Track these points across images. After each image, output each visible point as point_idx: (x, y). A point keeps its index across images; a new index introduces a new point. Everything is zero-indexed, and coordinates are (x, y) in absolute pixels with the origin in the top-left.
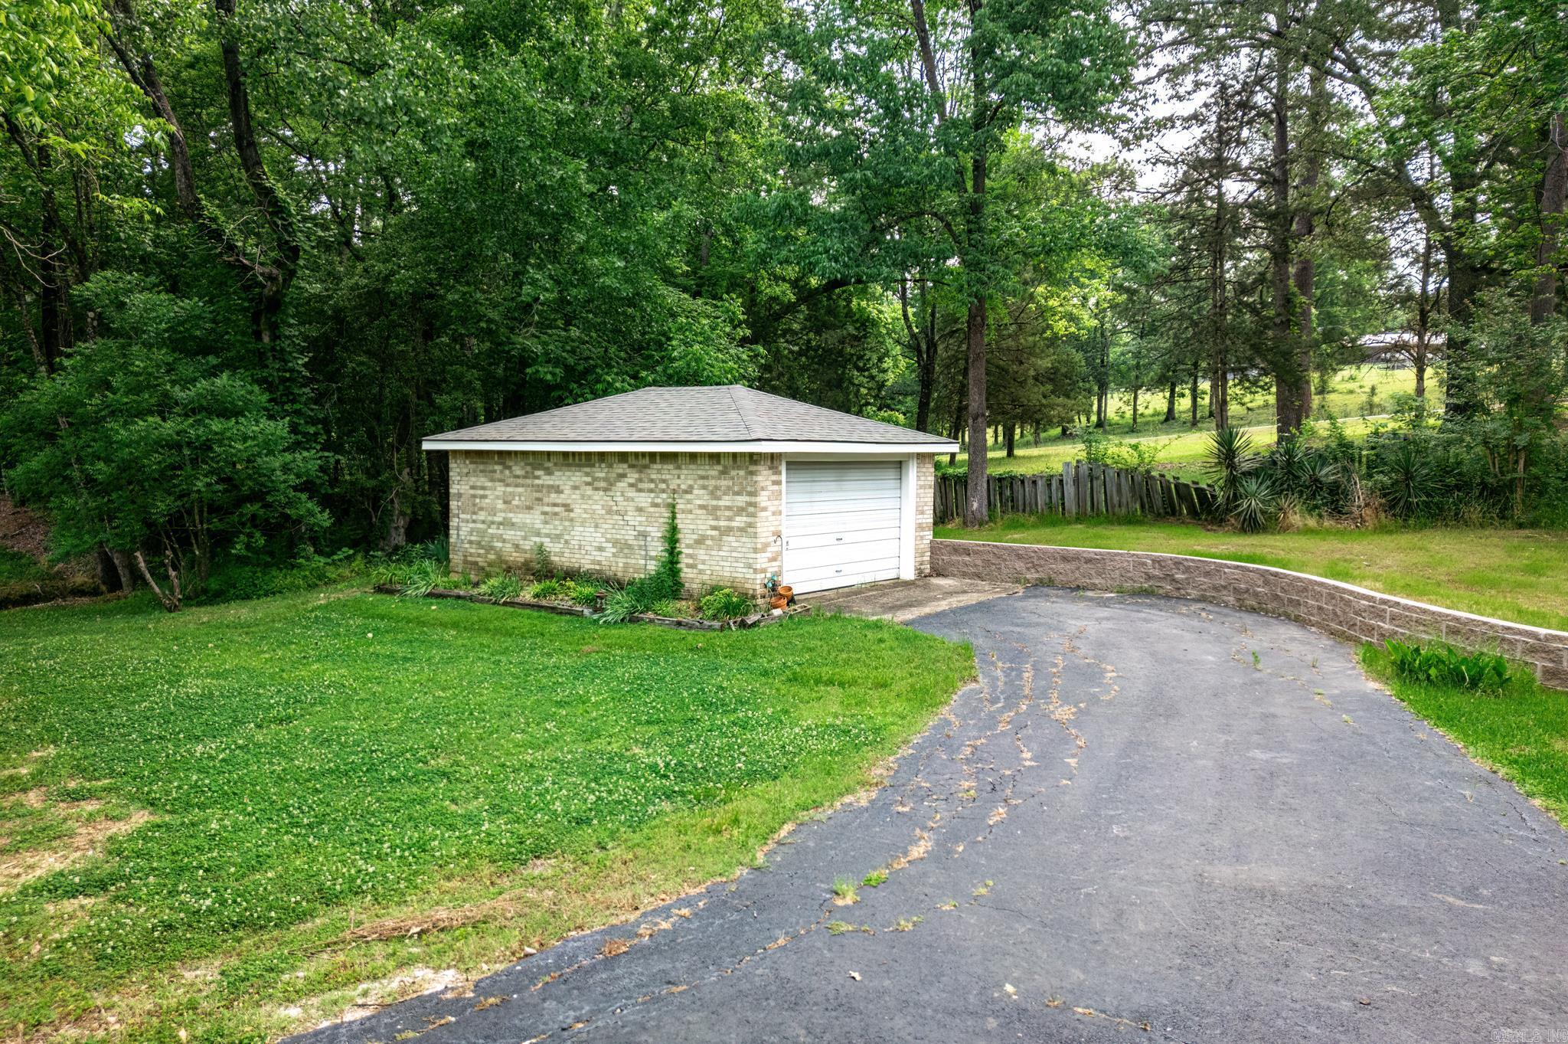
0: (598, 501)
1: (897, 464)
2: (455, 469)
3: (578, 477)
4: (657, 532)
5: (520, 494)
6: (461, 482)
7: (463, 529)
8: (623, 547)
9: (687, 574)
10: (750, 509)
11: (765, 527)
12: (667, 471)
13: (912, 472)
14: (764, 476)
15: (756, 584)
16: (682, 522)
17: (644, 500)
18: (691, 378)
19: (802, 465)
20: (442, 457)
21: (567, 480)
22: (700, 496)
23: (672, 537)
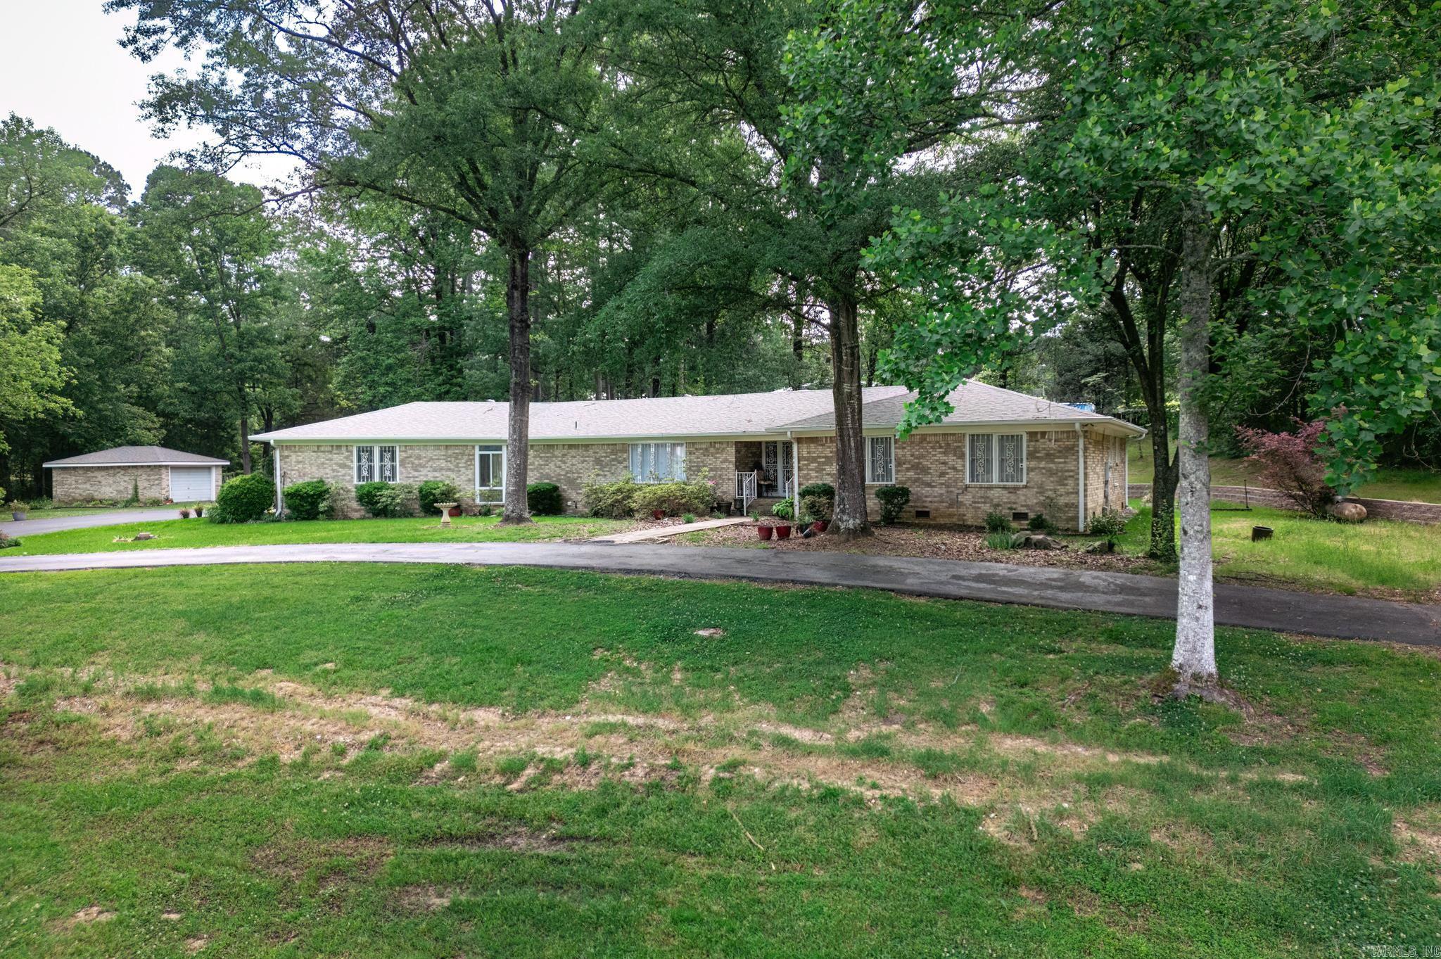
0: (111, 480)
1: (209, 468)
2: (54, 473)
3: (103, 473)
4: (131, 487)
5: (81, 479)
6: (56, 477)
7: (57, 491)
8: (119, 492)
9: (141, 497)
10: (160, 479)
11: (164, 484)
12: (134, 471)
13: (214, 470)
14: (163, 471)
15: (162, 498)
16: (139, 484)
17: (126, 478)
18: (134, 443)
19: (174, 468)
20: (50, 470)
21: (99, 475)
22: (144, 477)
23: (136, 488)
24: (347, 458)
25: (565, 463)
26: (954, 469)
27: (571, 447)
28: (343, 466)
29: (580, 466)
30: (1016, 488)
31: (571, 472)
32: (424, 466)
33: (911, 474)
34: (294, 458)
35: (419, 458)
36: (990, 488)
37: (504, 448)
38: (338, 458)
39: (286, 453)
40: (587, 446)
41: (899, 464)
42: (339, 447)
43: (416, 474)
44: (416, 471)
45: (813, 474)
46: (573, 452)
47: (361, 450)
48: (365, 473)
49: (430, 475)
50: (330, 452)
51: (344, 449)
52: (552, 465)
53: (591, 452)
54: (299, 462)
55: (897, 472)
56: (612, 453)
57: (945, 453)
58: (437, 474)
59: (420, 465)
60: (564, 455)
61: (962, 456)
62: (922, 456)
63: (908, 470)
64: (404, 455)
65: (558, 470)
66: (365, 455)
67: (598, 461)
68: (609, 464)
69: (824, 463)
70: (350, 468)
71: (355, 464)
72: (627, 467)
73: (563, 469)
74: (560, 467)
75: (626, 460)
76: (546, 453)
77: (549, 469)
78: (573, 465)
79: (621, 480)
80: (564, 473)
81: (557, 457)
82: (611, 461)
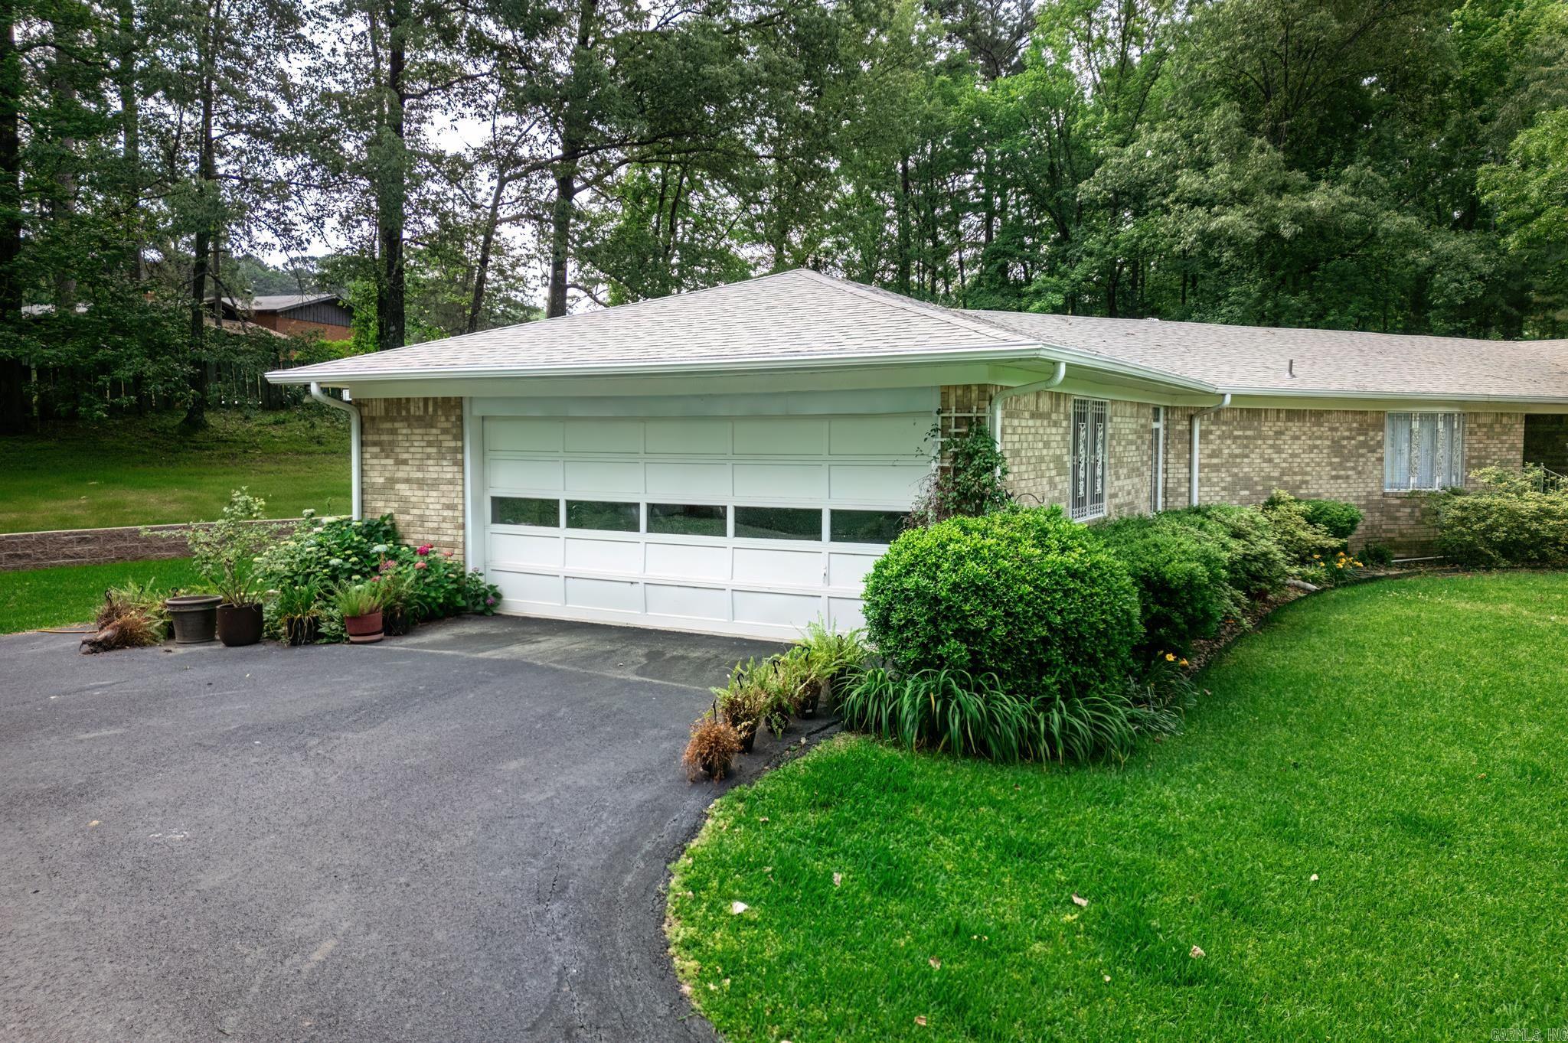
24: (1064, 437)
25: (1279, 450)
28: (1060, 466)
29: (1307, 458)
40: (1322, 413)
46: (1295, 427)
52: (1256, 457)
53: (1326, 428)
56: (1360, 430)
60: (1279, 434)
68: (1356, 454)
72: (1381, 460)
73: (1276, 466)
74: (1270, 460)
75: (1380, 444)
76: (1244, 429)
77: (1250, 465)
78: (1293, 455)
79: (1373, 486)
80: (1276, 474)
81: (1265, 438)
82: (1357, 447)
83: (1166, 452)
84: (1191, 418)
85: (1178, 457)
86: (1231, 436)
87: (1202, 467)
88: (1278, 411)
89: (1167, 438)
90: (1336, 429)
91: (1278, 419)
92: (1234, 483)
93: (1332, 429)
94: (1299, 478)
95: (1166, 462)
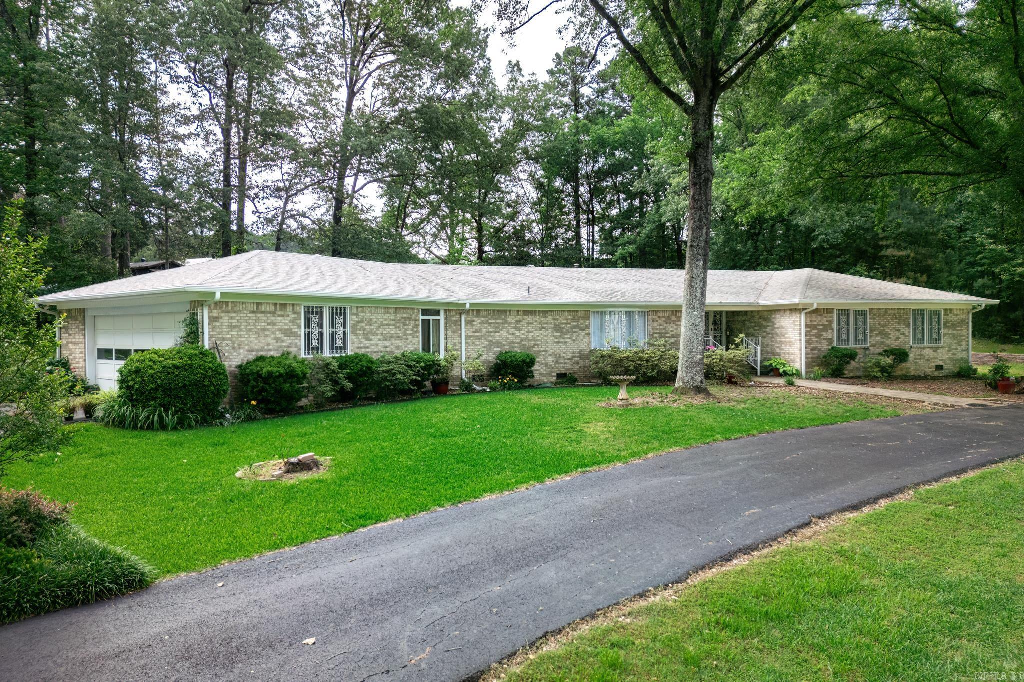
24: (293, 321)
25: (519, 330)
26: (904, 334)
27: (526, 312)
28: (289, 333)
29: (538, 333)
30: (938, 348)
31: (527, 339)
32: (375, 334)
33: (878, 338)
34: (225, 320)
35: (370, 323)
36: (924, 348)
37: (442, 313)
38: (283, 322)
39: (215, 313)
40: (547, 312)
41: (872, 331)
42: (284, 306)
43: (367, 343)
44: (368, 339)
45: (815, 339)
46: (529, 318)
47: (310, 311)
48: (315, 343)
49: (381, 343)
50: (273, 313)
51: (290, 308)
52: (504, 333)
53: (550, 319)
54: (232, 327)
55: (871, 337)
56: (574, 320)
57: (899, 323)
58: (387, 343)
59: (371, 332)
60: (518, 322)
61: (908, 326)
62: (885, 325)
63: (877, 335)
64: (355, 319)
65: (511, 338)
66: (315, 319)
67: (558, 328)
68: (571, 331)
69: (823, 330)
70: (297, 335)
71: (302, 331)
72: (589, 334)
73: (517, 337)
74: (513, 334)
75: (588, 327)
76: (496, 319)
77: (500, 336)
78: (529, 332)
79: (583, 347)
80: (518, 340)
81: (509, 324)
82: (572, 328)
83: (446, 330)
84: (461, 314)
85: (454, 332)
86: (487, 322)
87: (467, 337)
88: (518, 311)
89: (446, 323)
90: (557, 319)
91: (518, 314)
92: (490, 345)
93: (554, 319)
94: (533, 342)
95: (446, 334)
